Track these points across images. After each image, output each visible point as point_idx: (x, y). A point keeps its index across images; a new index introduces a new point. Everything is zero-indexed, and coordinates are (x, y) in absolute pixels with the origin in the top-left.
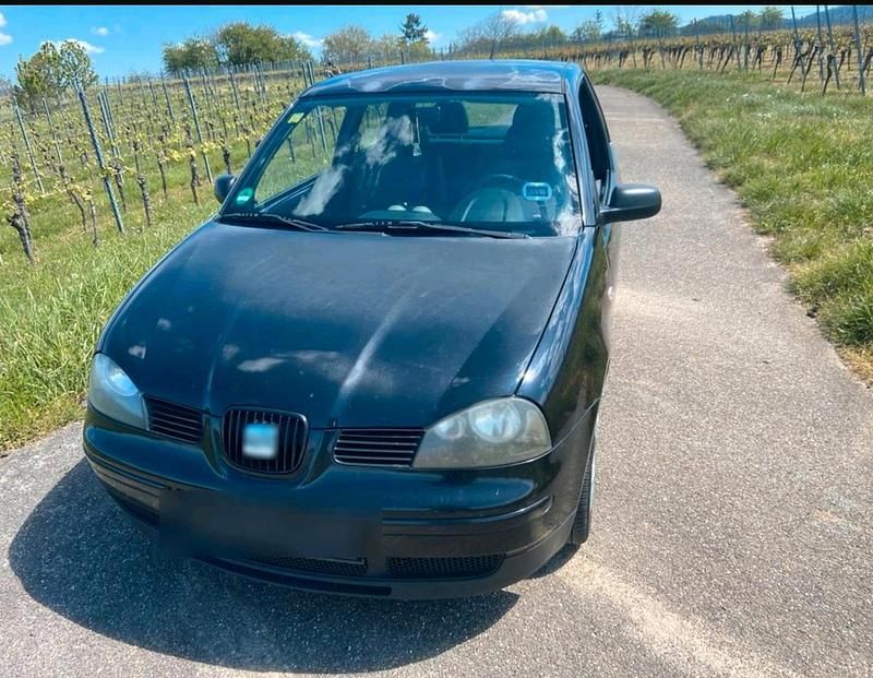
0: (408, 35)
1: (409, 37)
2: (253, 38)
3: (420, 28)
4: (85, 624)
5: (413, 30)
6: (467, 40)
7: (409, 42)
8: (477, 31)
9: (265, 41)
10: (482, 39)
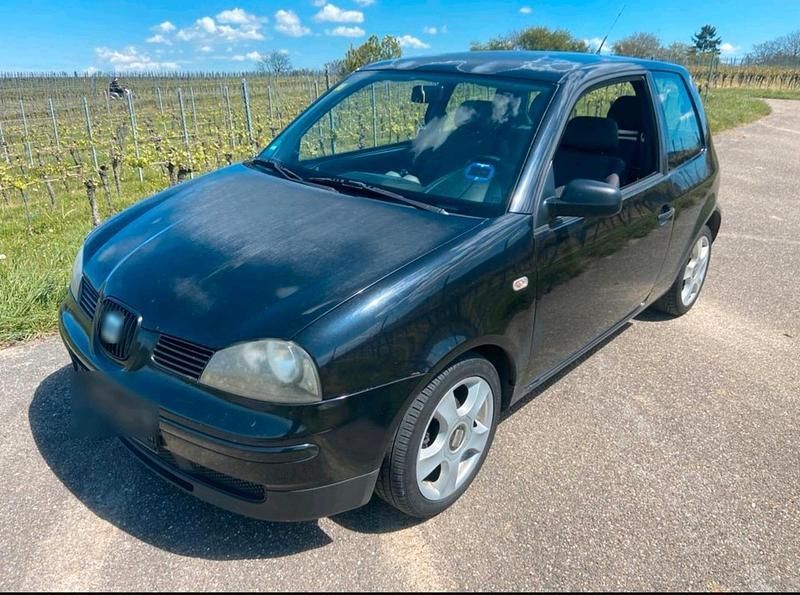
0: (699, 46)
1: (700, 47)
2: (548, 41)
3: (714, 39)
4: (38, 441)
5: (706, 41)
6: (763, 54)
7: (699, 52)
8: (776, 47)
9: (557, 44)
10: (780, 53)
